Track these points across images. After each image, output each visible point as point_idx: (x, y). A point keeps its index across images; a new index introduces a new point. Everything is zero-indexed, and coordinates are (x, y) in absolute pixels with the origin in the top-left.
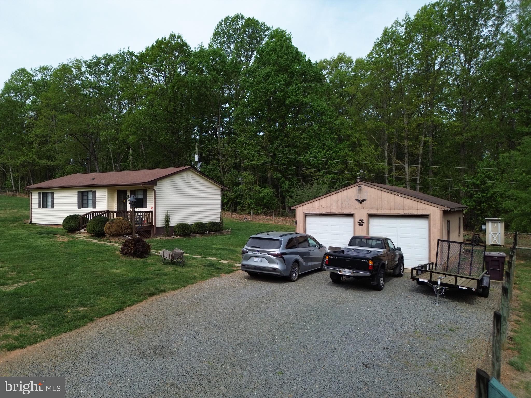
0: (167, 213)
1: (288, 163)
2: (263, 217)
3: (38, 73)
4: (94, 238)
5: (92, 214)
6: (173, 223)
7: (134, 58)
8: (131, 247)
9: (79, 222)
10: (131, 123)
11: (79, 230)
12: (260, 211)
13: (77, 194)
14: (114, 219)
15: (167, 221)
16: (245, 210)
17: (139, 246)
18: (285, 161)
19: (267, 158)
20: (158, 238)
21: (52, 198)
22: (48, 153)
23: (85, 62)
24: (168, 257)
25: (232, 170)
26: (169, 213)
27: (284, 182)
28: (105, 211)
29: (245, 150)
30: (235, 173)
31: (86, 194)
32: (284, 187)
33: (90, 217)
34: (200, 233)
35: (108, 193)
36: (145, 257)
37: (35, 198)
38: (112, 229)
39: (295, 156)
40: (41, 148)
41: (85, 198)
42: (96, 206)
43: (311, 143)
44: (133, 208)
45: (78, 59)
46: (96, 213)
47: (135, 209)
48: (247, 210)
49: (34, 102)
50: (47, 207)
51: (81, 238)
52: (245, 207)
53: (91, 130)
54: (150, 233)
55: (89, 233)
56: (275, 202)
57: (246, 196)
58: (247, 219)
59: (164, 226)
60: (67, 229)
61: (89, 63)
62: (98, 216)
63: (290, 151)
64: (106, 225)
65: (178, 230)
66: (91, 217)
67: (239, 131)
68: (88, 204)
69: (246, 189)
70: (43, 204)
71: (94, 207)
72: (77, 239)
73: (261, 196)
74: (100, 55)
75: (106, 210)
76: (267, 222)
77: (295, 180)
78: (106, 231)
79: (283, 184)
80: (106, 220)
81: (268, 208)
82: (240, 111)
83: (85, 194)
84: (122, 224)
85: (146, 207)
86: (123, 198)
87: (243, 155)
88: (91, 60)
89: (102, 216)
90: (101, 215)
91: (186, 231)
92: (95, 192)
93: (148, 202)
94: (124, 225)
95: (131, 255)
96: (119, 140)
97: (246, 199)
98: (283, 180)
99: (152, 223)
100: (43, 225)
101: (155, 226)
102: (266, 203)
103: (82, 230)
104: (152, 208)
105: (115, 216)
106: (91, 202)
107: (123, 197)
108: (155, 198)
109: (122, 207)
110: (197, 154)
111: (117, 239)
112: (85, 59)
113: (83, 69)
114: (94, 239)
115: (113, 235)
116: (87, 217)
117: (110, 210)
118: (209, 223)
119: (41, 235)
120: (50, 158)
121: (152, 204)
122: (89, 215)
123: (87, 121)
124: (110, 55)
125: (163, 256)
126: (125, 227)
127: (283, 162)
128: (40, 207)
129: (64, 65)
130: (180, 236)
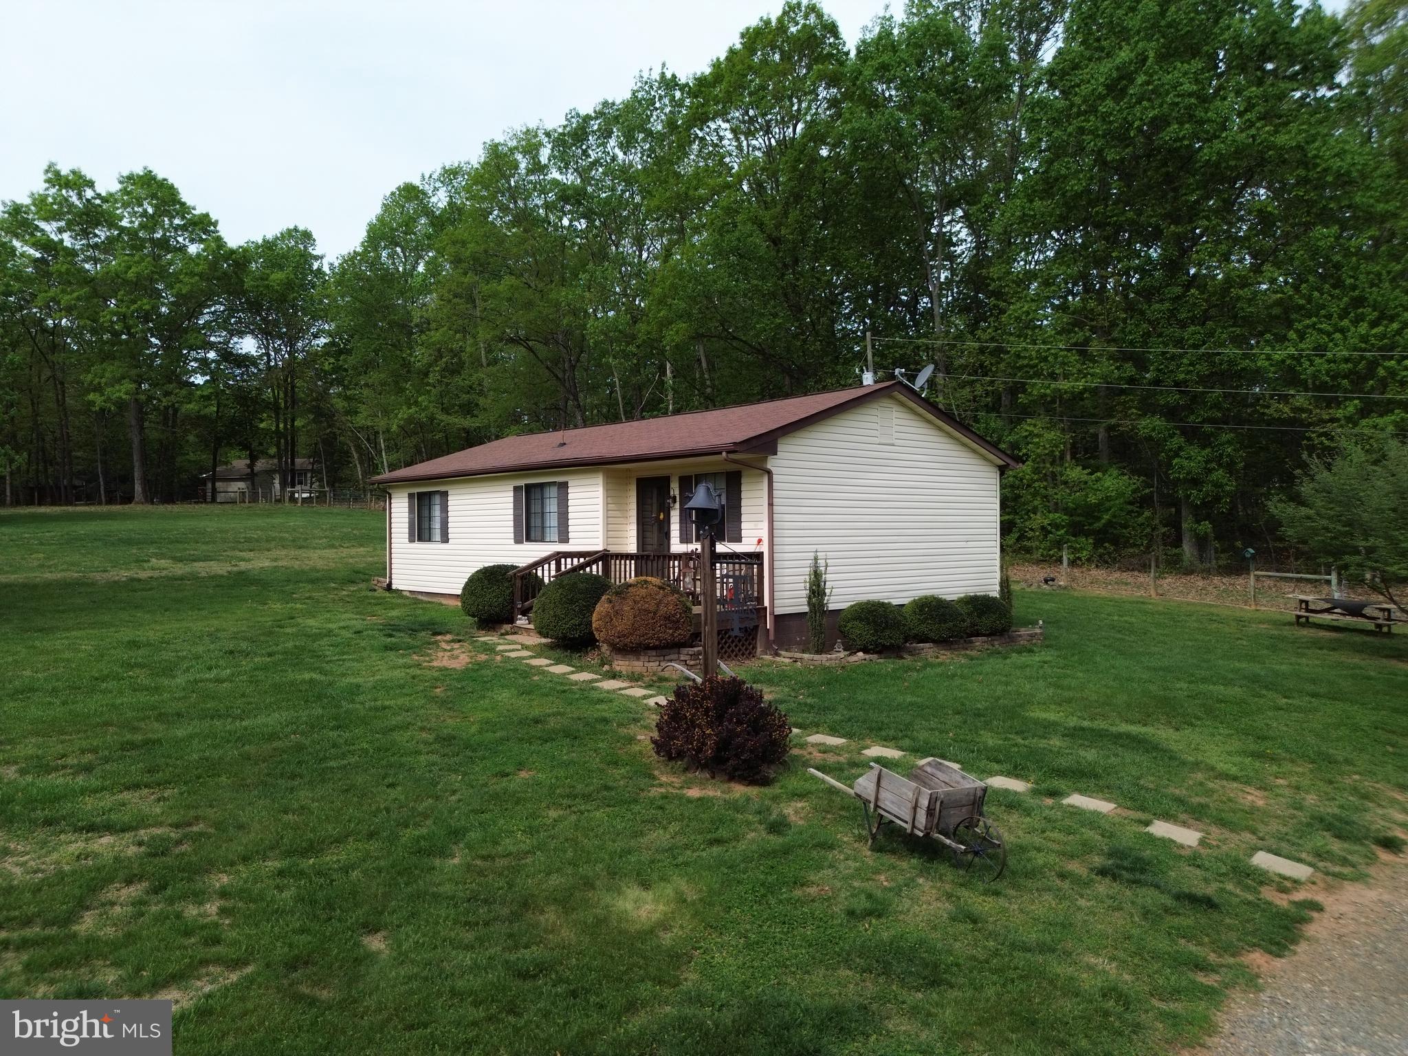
0: (816, 559)
1: (1202, 380)
2: (1099, 574)
3: (438, 184)
4: (558, 653)
5: (553, 564)
6: (840, 598)
7: (678, 94)
8: (699, 726)
9: (512, 593)
10: (672, 284)
11: (511, 620)
12: (1085, 553)
13: (512, 494)
14: (629, 586)
15: (817, 590)
16: (1028, 551)
17: (739, 723)
18: (1189, 372)
19: (1118, 368)
20: (784, 659)
21: (445, 509)
22: (465, 397)
23: (548, 134)
24: (908, 818)
25: (981, 414)
26: (821, 562)
27: (1180, 448)
28: (597, 552)
29: (1034, 342)
30: (993, 425)
31: (538, 490)
32: (1182, 467)
33: (547, 574)
34: (933, 641)
35: (607, 490)
36: (765, 782)
37: (400, 509)
38: (622, 625)
39: (1231, 351)
40: (448, 385)
41: (536, 508)
42: (570, 535)
43: (1302, 302)
44: (707, 542)
45: (531, 127)
46: (569, 560)
47: (713, 545)
48: (1038, 548)
49: (433, 267)
50: (429, 540)
51: (513, 655)
52: (1029, 539)
53: (565, 322)
54: (754, 638)
55: (542, 634)
56: (1140, 520)
57: (1036, 503)
58: (1053, 580)
59: (806, 609)
60: (473, 616)
61: (560, 134)
62: (574, 569)
63: (1212, 334)
64: (598, 607)
65: (859, 630)
66: (553, 573)
67: (1014, 282)
68: (543, 528)
69: (1036, 477)
70: (421, 532)
71: (564, 538)
72: (499, 658)
73: (1092, 499)
74: (587, 109)
75: (600, 548)
76: (1124, 593)
77: (1229, 442)
78: (597, 629)
79: (1177, 455)
80: (599, 587)
81: (1115, 542)
82: (1018, 214)
83: (536, 494)
84: (658, 605)
85: (738, 539)
86: (655, 507)
87: (1026, 362)
88: (565, 127)
89: (588, 569)
90: (582, 567)
91: (887, 633)
92: (564, 486)
93: (744, 518)
94: (663, 610)
95: (703, 766)
96: (639, 342)
97: (1035, 511)
98: (1178, 441)
99: (760, 599)
100: (420, 597)
101: (772, 613)
102: (1110, 524)
103: (522, 621)
104: (760, 541)
105: (627, 573)
106: (552, 521)
107: (655, 500)
108: (771, 505)
109: (653, 538)
110: (871, 368)
111: (638, 665)
112: (549, 127)
113: (545, 154)
114: (558, 662)
115: (626, 649)
116: (540, 573)
117: (614, 549)
118: (961, 601)
119: (391, 636)
120: (468, 409)
121: (760, 525)
122: (546, 566)
123: (553, 296)
124: (613, 104)
125: (877, 806)
126: (667, 618)
127: (1182, 376)
128: (411, 540)
129: (497, 145)
130: (866, 651)
